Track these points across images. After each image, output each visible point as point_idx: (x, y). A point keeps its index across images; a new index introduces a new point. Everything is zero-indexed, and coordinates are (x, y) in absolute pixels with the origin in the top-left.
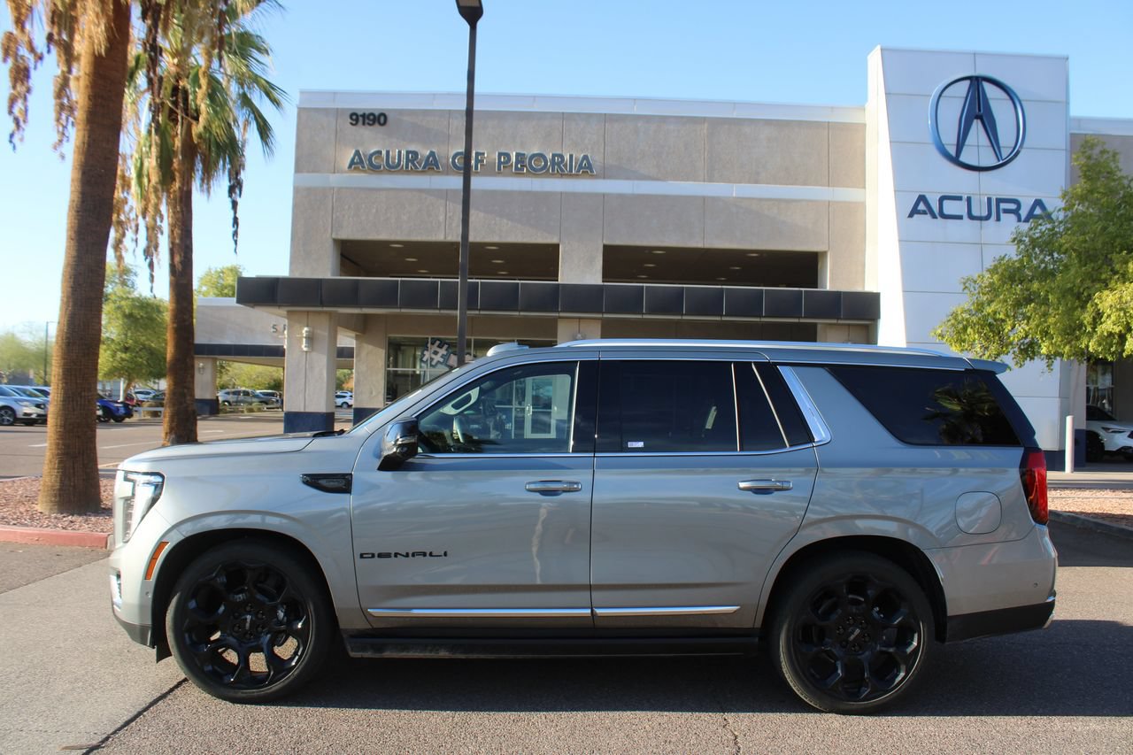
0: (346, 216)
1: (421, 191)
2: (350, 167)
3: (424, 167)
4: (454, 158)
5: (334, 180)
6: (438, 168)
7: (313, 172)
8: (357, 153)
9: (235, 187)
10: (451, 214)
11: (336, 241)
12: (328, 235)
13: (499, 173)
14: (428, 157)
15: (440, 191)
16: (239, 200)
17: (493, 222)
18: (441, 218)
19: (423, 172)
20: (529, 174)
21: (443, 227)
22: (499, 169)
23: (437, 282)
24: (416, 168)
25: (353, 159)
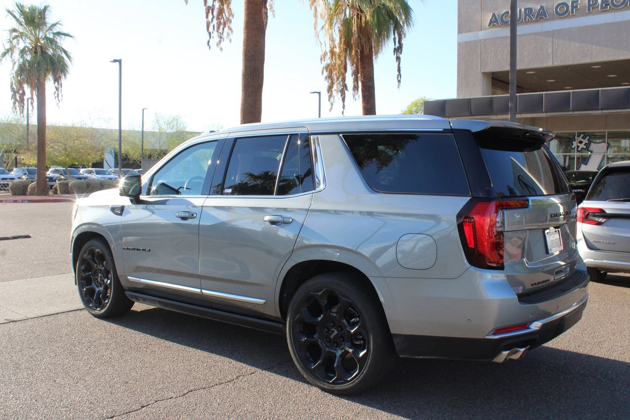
0: (489, 58)
1: (535, 34)
2: (490, 25)
3: (537, 18)
4: (557, 8)
5: (482, 35)
6: (546, 16)
7: (469, 31)
8: (494, 15)
9: (398, 50)
10: (556, 47)
11: (485, 74)
12: (479, 71)
13: (589, 13)
14: (540, 10)
15: (548, 32)
16: (401, 56)
17: (586, 49)
18: (550, 51)
19: (536, 21)
20: (611, 10)
21: (551, 56)
22: (589, 10)
23: (570, 92)
24: (531, 19)
25: (491, 20)
